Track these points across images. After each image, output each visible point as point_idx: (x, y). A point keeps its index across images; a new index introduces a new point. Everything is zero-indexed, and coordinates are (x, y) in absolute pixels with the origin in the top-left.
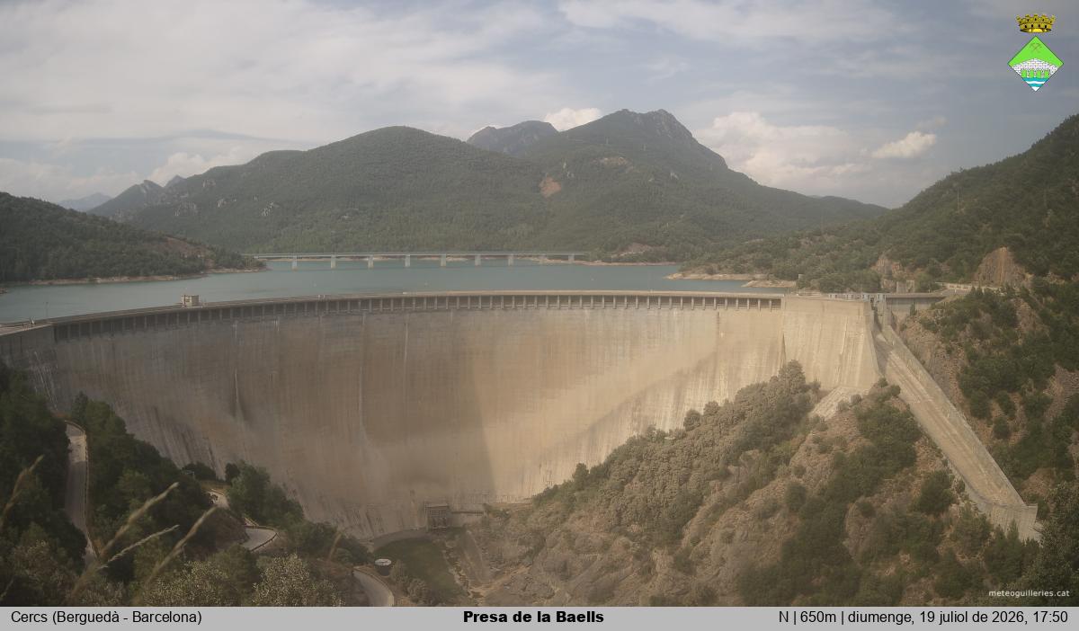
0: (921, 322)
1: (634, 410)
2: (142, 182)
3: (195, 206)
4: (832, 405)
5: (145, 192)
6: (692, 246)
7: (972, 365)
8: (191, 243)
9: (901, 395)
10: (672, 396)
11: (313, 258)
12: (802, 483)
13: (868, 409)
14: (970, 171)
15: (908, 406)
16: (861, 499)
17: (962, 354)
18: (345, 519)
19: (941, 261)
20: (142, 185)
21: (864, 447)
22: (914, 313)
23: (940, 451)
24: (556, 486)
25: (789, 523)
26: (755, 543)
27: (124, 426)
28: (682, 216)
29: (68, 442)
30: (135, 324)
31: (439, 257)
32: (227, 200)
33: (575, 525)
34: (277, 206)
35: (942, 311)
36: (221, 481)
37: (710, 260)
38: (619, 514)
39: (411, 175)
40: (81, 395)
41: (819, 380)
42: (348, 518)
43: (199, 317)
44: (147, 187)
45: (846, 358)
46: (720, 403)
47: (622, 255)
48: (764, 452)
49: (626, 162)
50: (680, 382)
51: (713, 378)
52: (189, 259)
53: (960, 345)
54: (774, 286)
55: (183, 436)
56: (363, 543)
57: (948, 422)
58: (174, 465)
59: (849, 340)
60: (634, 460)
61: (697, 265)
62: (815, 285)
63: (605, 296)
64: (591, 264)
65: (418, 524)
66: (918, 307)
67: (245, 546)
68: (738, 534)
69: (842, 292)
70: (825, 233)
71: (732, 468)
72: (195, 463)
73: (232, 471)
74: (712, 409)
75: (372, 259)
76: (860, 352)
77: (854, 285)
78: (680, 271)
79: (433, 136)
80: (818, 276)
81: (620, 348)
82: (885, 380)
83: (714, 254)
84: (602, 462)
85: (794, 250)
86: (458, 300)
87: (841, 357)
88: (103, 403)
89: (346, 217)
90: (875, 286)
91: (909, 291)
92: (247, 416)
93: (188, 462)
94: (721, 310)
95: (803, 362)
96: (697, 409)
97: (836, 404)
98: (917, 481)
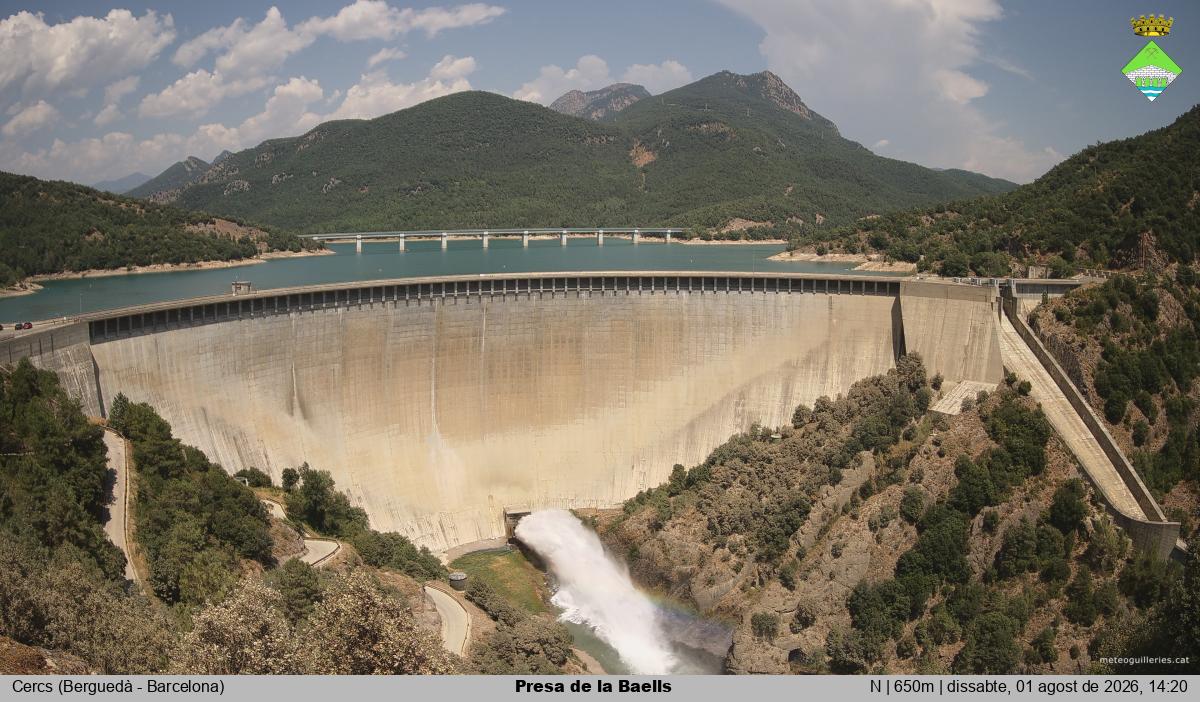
0: (1054, 312)
1: (737, 404)
2: (185, 159)
3: (246, 184)
4: (956, 402)
5: (189, 169)
6: (801, 222)
7: (1110, 361)
8: (240, 224)
9: (1031, 393)
10: (780, 389)
11: (378, 238)
12: (923, 488)
13: (996, 406)
14: (1108, 145)
15: (1039, 405)
16: (987, 509)
17: (1099, 349)
18: (416, 527)
19: (1076, 244)
20: (187, 162)
21: (990, 449)
22: (1045, 301)
23: (1074, 457)
24: (650, 489)
25: (906, 534)
26: (869, 556)
27: (170, 430)
28: (790, 189)
29: (105, 449)
30: (179, 316)
31: (522, 235)
32: (280, 177)
33: (671, 533)
34: (337, 182)
35: (1076, 301)
36: (278, 488)
37: (820, 238)
38: (720, 522)
39: (488, 145)
40: (121, 396)
41: (942, 374)
42: (419, 526)
43: (252, 307)
44: (192, 164)
45: (972, 349)
46: (833, 398)
47: (724, 232)
48: (880, 453)
49: (727, 129)
50: (789, 374)
51: (825, 369)
52: (240, 241)
53: (1096, 338)
54: (891, 269)
55: (234, 438)
56: (436, 555)
57: (1083, 423)
58: (225, 471)
59: (975, 329)
60: (737, 460)
61: (807, 244)
62: (937, 268)
63: (706, 278)
64: (689, 243)
65: (497, 534)
66: (1050, 296)
67: (305, 559)
68: (852, 545)
69: (966, 276)
70: (949, 210)
71: (845, 472)
72: (248, 469)
73: (289, 476)
74: (823, 405)
75: (446, 239)
76: (987, 343)
77: (981, 268)
78: (788, 250)
79: (513, 101)
80: (941, 257)
81: (722, 335)
82: (1014, 374)
83: (825, 232)
84: (702, 463)
85: (915, 228)
86: (542, 283)
87: (966, 348)
88: (145, 405)
89: (415, 193)
90: (1003, 270)
91: (1041, 277)
92: (306, 414)
93: (240, 468)
94: (834, 295)
95: (924, 353)
96: (807, 404)
97: (960, 401)
98: (1048, 489)
